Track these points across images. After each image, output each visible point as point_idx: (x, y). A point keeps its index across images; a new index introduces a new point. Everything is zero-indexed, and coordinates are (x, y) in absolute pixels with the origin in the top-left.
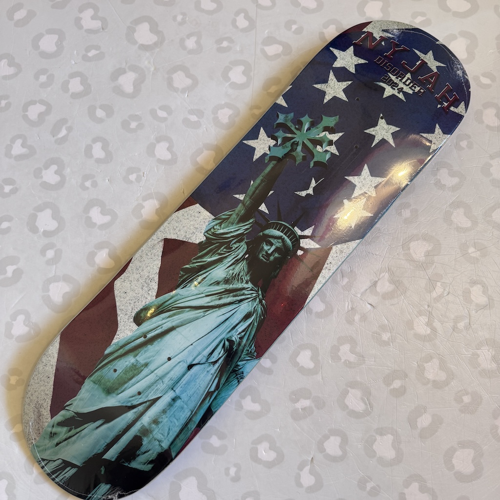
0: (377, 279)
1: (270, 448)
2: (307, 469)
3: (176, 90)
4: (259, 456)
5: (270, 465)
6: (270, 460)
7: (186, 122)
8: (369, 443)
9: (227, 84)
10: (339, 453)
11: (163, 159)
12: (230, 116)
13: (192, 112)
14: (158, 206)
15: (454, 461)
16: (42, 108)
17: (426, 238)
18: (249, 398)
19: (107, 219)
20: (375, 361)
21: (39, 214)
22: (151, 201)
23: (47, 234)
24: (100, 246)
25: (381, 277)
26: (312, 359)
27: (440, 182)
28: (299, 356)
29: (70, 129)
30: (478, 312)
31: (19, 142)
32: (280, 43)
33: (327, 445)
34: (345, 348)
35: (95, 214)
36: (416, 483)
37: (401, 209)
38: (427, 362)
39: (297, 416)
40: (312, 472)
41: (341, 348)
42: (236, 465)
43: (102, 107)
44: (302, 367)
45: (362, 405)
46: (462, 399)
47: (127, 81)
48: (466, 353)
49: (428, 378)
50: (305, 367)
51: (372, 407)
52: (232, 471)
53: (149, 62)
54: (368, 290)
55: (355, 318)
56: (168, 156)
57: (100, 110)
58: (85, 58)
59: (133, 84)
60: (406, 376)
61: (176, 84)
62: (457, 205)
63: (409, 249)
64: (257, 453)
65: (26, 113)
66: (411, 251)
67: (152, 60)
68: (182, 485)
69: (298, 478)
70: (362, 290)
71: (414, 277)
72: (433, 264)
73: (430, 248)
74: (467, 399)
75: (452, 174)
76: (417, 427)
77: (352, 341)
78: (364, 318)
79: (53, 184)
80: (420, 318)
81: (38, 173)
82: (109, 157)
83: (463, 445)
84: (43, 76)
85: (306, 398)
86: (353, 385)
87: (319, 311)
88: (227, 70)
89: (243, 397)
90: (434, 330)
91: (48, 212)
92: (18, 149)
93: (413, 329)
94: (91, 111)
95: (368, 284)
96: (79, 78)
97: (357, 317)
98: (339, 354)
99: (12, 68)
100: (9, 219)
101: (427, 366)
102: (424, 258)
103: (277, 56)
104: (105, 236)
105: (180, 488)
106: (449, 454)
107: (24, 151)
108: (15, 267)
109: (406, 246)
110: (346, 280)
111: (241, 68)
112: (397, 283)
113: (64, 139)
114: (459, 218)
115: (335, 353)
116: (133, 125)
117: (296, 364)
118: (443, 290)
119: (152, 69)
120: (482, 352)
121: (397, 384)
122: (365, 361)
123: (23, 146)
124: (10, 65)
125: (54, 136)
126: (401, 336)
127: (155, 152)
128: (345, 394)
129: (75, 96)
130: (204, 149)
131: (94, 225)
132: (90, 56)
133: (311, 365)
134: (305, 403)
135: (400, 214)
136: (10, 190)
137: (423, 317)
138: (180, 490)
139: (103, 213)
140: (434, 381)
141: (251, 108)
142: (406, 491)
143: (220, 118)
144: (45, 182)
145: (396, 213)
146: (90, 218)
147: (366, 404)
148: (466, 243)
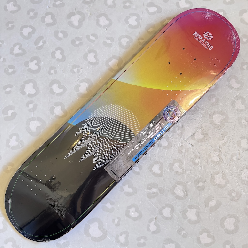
0: (195, 132)
1: (136, 211)
2: (153, 222)
3: (100, 26)
4: (130, 214)
5: (135, 219)
6: (135, 217)
7: (105, 43)
8: (184, 212)
9: (127, 25)
10: (170, 216)
11: (91, 62)
12: (127, 42)
13: (108, 38)
14: (87, 86)
15: (225, 224)
16: (31, 30)
17: (222, 113)
18: (127, 186)
19: (61, 90)
20: (191, 172)
21: (26, 85)
22: (84, 83)
23: (30, 95)
24: (57, 104)
25: (197, 131)
26: (160, 169)
27: (231, 85)
28: (153, 167)
29: (44, 42)
30: (244, 152)
31: (17, 47)
32: (156, 6)
33: (163, 211)
34: (177, 165)
35: (55, 88)
36: (206, 233)
37: (211, 98)
38: (216, 175)
39: (150, 196)
40: (156, 224)
41: (174, 164)
42: (118, 218)
43: (62, 32)
44: (155, 172)
45: (183, 193)
46: (232, 194)
47: (75, 19)
48: (236, 172)
49: (216, 182)
50: (156, 172)
51: (187, 195)
52: (116, 221)
53: (88, 10)
54: (190, 137)
55: (183, 150)
56: (94, 60)
57: (61, 33)
58: (54, 5)
59: (79, 22)
60: (205, 181)
61: (101, 23)
62: (238, 98)
63: (213, 118)
64: (129, 213)
65: (22, 32)
66: (213, 119)
67: (89, 9)
68: (91, 226)
69: (148, 227)
70: (187, 137)
71: (214, 132)
72: (224, 127)
73: (223, 119)
74: (234, 194)
75: (238, 82)
76: (209, 206)
77: (180, 162)
78: (187, 151)
79: (34, 70)
80: (215, 153)
81: (27, 64)
82: (64, 59)
83: (230, 216)
84: (32, 13)
85: (155, 188)
86: (179, 183)
87: (165, 146)
88: (128, 18)
89: (124, 185)
90: (221, 159)
91: (31, 84)
92: (17, 50)
93: (211, 158)
94: (56, 33)
95: (190, 134)
96: (51, 16)
97: (184, 150)
98: (173, 167)
99: (16, 7)
100: (11, 86)
101: (216, 176)
102: (220, 123)
103: (154, 13)
104: (59, 99)
105: (90, 227)
106: (223, 220)
107: (20, 51)
108: (12, 111)
109: (211, 116)
110: (180, 131)
111: (135, 18)
112: (205, 134)
113: (41, 47)
114: (239, 104)
115: (171, 167)
116: (77, 43)
117: (151, 171)
118: (227, 140)
119: (89, 14)
120: (244, 172)
121: (201, 184)
122: (186, 172)
123: (20, 49)
124: (14, 6)
125: (36, 45)
126: (204, 161)
127: (88, 58)
128: (175, 187)
129: (48, 25)
130: (113, 58)
131: (54, 93)
132: (57, 4)
133: (159, 172)
134: (154, 190)
135: (210, 100)
136: (12, 72)
137: (217, 152)
138: (90, 228)
139: (59, 87)
140: (219, 184)
141: (139, 39)
142: (200, 236)
143: (122, 43)
144: (30, 68)
145: (208, 99)
146: (53, 89)
147: (184, 193)
148: (241, 117)
